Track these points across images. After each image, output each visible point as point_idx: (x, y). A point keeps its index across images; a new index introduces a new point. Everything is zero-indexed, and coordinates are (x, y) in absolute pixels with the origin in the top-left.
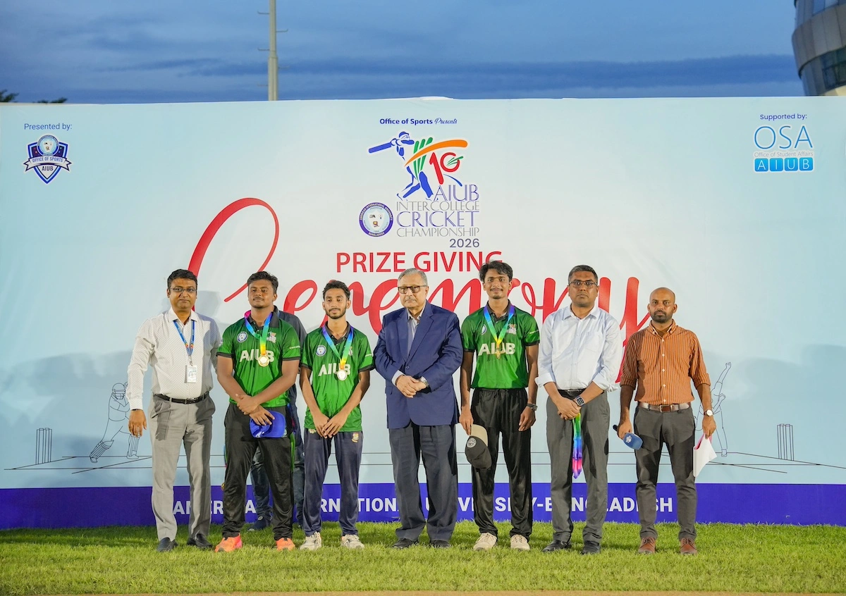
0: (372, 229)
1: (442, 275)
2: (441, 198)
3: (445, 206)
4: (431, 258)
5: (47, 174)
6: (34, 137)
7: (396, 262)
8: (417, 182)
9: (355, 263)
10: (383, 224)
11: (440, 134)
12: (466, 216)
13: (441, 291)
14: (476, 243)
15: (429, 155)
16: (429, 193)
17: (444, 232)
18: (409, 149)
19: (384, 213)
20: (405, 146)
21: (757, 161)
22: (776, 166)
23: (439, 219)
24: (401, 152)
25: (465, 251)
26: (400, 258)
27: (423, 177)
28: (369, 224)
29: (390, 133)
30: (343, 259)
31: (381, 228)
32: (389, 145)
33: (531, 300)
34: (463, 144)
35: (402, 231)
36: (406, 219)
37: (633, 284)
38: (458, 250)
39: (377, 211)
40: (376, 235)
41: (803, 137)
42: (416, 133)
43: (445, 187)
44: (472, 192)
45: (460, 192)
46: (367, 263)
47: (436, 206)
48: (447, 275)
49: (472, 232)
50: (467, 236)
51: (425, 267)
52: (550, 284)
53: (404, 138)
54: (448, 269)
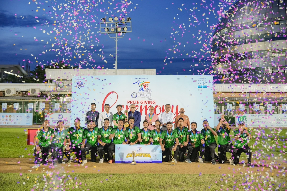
0: (133, 97)
1: (145, 104)
2: (145, 92)
3: (146, 93)
4: (143, 102)
5: (80, 87)
6: (78, 81)
7: (137, 102)
8: (141, 89)
9: (131, 102)
10: (135, 96)
11: (145, 81)
12: (149, 95)
13: (145, 107)
14: (151, 99)
15: (143, 84)
16: (143, 91)
17: (146, 97)
18: (140, 83)
19: (135, 94)
20: (139, 83)
21: (198, 86)
22: (202, 87)
23: (145, 95)
24: (139, 84)
25: (149, 101)
26: (138, 102)
27: (142, 88)
28: (133, 96)
29: (136, 81)
30: (129, 102)
31: (135, 97)
32: (136, 83)
33: (160, 109)
34: (149, 82)
35: (139, 97)
36: (139, 95)
37: (177, 106)
38: (148, 100)
39: (134, 94)
40: (134, 98)
41: (206, 82)
42: (141, 81)
43: (146, 90)
44: (150, 91)
45: (148, 91)
46: (133, 103)
47: (144, 93)
48: (146, 105)
49: (150, 97)
50: (149, 98)
51: (142, 103)
52: (163, 106)
53: (139, 81)
54: (146, 104)
